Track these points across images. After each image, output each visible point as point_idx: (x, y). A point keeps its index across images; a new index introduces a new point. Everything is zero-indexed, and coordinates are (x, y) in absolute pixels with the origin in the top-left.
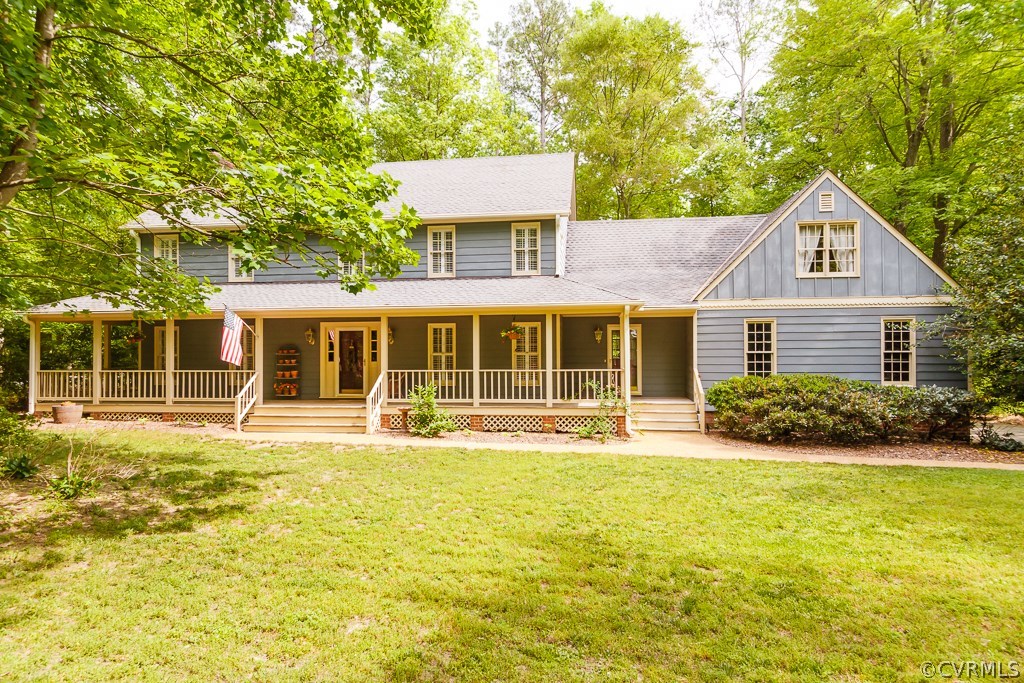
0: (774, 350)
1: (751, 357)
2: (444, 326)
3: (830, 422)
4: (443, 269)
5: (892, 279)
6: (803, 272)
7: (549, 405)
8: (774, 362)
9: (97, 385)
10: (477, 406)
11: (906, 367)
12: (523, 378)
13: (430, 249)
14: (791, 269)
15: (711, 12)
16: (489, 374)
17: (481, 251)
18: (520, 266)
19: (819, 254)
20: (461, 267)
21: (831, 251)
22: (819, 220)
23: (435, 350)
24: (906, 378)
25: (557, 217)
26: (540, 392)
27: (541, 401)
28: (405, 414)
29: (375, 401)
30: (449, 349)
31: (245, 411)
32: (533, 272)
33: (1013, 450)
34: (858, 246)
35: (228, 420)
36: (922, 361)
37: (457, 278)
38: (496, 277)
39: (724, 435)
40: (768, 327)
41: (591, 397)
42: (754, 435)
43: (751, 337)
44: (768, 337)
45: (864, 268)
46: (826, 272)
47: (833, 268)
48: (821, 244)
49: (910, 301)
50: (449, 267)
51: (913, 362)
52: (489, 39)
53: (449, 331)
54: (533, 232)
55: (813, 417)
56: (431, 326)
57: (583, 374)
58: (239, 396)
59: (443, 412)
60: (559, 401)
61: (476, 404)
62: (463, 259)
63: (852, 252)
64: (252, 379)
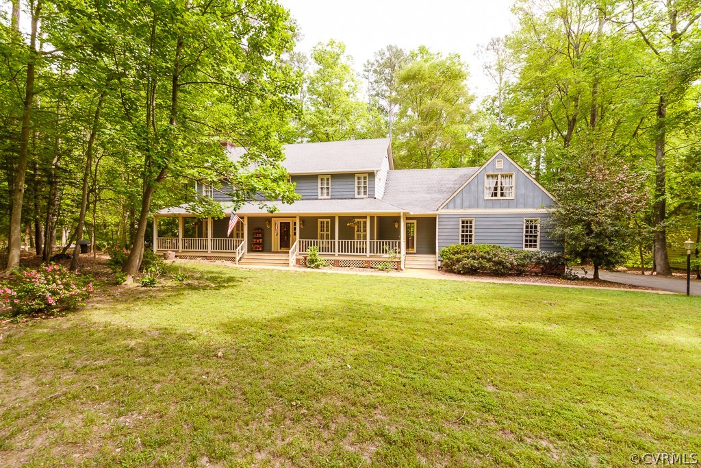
0: (473, 233)
1: (463, 236)
2: (325, 220)
3: (488, 265)
4: (325, 194)
5: (530, 201)
6: (488, 197)
7: (368, 256)
8: (473, 238)
9: (180, 244)
10: (337, 256)
11: (535, 241)
12: (360, 244)
13: (320, 186)
14: (482, 195)
15: (483, 50)
16: (342, 242)
17: (342, 187)
18: (359, 193)
19: (496, 189)
20: (333, 194)
21: (501, 188)
22: (496, 173)
23: (321, 231)
24: (535, 246)
25: (375, 172)
26: (364, 250)
27: (364, 254)
28: (305, 258)
29: (293, 253)
30: (327, 231)
31: (240, 256)
32: (365, 196)
33: (574, 280)
34: (514, 185)
35: (233, 259)
36: (542, 239)
37: (331, 199)
38: (348, 199)
39: (446, 271)
40: (471, 222)
41: (386, 253)
42: (456, 271)
43: (463, 227)
44: (471, 227)
45: (516, 195)
46: (499, 197)
47: (502, 195)
48: (497, 184)
49: (537, 210)
50: (328, 194)
51: (538, 239)
52: (364, 68)
53: (327, 223)
54: (365, 178)
55: (481, 263)
56: (319, 220)
57: (383, 242)
58: (237, 250)
59: (321, 258)
60: (372, 254)
61: (337, 255)
62: (334, 190)
63: (511, 187)
64: (243, 242)
